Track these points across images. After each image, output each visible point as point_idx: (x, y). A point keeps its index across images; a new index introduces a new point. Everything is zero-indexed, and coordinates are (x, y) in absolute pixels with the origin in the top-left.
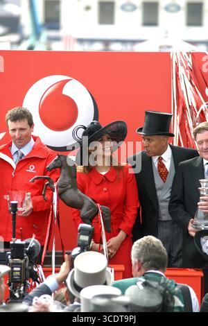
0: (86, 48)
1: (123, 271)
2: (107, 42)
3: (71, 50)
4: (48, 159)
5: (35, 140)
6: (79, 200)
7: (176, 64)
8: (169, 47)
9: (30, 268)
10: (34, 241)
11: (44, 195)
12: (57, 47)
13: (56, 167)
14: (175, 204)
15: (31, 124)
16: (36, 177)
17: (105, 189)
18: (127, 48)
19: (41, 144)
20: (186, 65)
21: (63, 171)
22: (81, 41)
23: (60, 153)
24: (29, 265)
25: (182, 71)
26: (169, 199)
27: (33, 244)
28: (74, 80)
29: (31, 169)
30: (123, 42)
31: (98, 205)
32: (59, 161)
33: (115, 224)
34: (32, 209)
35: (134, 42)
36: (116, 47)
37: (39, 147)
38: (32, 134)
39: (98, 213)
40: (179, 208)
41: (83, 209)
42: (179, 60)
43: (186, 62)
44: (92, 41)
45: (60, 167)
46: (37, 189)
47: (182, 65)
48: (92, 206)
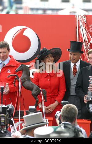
0: (35, 13)
1: (52, 121)
2: (45, 10)
3: (27, 14)
4: (17, 67)
5: (10, 57)
6: (31, 86)
7: (78, 20)
8: (75, 12)
9: (9, 119)
10: (11, 106)
11: (14, 84)
12: (21, 12)
13: (20, 70)
14: (78, 88)
15: (9, 50)
16: (10, 75)
17: (49, 80)
18: (55, 13)
19: (13, 59)
20: (83, 21)
21: (24, 72)
22: (32, 9)
23: (22, 63)
24: (9, 117)
25: (81, 24)
26: (75, 85)
27: (11, 107)
28: (29, 28)
29: (9, 71)
30: (53, 10)
31: (40, 88)
32: (21, 67)
33: (53, 98)
34: (9, 91)
35: (58, 10)
36: (49, 12)
37: (12, 61)
38: (9, 54)
39: (40, 92)
40: (80, 90)
41: (33, 91)
42: (80, 18)
43: (83, 20)
44: (37, 9)
45: (22, 70)
46: (11, 81)
47: (81, 21)
48: (38, 89)
